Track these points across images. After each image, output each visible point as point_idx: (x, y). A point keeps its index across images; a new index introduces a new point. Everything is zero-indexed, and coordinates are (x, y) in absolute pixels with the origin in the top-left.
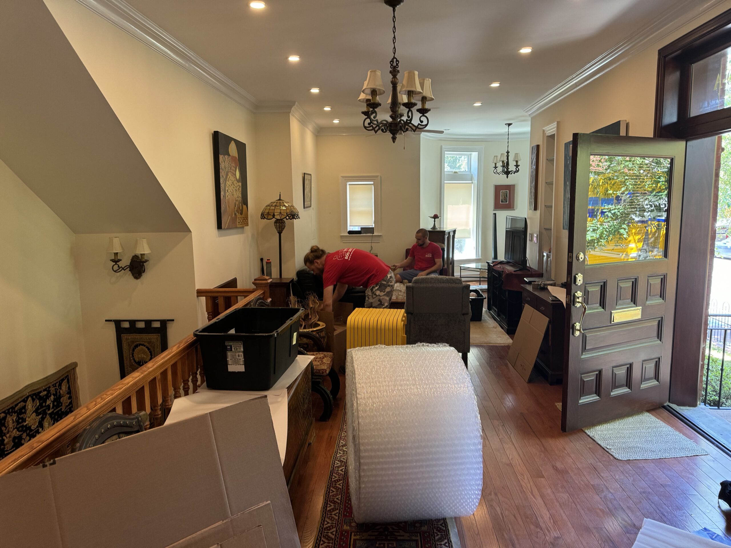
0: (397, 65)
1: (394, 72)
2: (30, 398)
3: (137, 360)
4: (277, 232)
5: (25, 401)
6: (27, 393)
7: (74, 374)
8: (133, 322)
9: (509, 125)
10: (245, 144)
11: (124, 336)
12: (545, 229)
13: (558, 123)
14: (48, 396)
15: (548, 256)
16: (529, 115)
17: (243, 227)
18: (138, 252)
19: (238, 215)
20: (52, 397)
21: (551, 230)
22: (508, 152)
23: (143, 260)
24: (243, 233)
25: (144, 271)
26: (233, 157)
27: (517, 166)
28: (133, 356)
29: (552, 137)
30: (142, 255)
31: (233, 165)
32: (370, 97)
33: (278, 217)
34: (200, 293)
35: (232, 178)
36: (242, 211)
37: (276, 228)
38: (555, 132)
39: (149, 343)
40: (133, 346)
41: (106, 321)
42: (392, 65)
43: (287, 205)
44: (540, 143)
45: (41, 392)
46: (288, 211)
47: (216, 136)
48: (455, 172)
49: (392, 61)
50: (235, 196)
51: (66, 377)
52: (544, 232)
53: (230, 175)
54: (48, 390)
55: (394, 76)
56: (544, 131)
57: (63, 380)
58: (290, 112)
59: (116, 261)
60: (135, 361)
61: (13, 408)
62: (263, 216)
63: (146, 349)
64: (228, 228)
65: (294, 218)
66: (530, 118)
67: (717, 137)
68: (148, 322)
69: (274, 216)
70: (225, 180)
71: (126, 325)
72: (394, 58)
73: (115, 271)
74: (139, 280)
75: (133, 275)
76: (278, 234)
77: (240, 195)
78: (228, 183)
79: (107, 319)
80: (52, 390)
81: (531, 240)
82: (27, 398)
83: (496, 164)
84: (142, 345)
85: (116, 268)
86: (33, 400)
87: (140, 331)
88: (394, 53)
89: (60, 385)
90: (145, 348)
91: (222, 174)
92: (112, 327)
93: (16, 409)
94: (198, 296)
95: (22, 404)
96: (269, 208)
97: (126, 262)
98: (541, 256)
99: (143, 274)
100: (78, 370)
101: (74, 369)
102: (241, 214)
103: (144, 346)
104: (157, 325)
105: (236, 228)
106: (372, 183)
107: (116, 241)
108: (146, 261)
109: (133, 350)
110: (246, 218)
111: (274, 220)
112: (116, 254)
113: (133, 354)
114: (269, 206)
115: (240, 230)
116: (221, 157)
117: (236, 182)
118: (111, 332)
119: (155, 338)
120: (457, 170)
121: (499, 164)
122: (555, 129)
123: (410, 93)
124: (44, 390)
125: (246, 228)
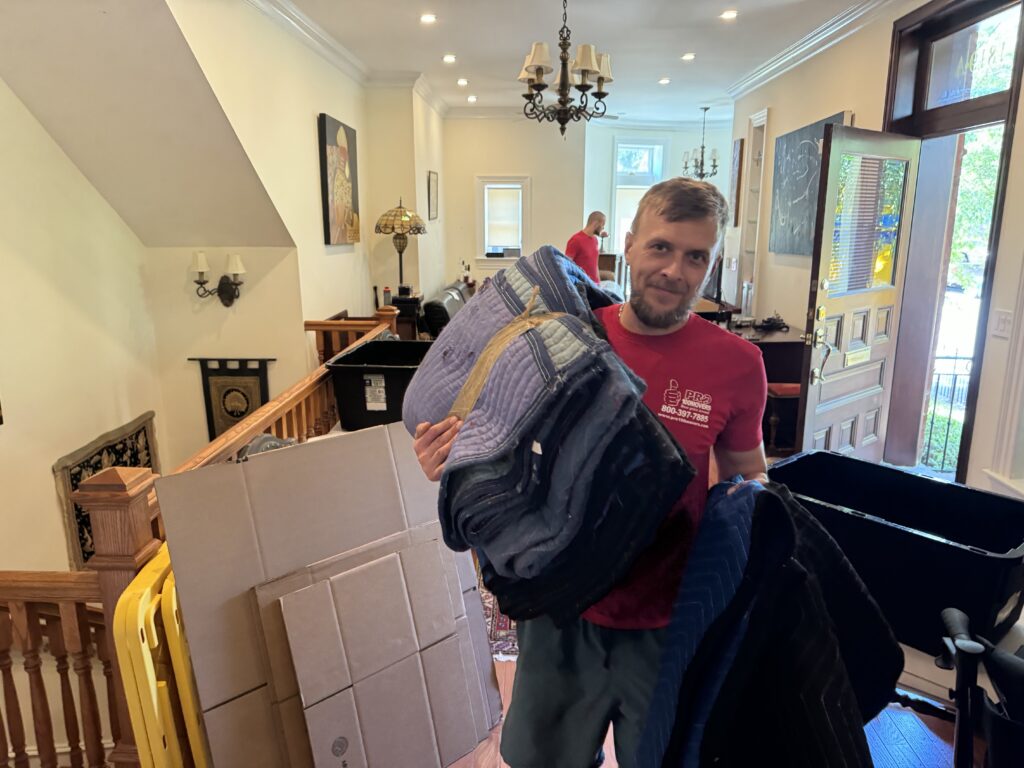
0: (568, 35)
1: (564, 45)
2: (105, 452)
3: (230, 409)
4: (396, 251)
5: (100, 453)
6: (101, 444)
7: (152, 425)
8: (223, 362)
9: (706, 109)
10: (354, 131)
11: (213, 380)
12: (748, 252)
13: (769, 110)
14: (124, 450)
15: (749, 288)
16: (733, 97)
17: (352, 244)
18: (230, 272)
19: (349, 227)
20: (129, 452)
21: (754, 253)
22: (703, 147)
23: (237, 282)
24: (352, 251)
25: (238, 297)
26: (342, 149)
27: (715, 166)
28: (224, 404)
29: (761, 128)
30: (235, 275)
31: (342, 159)
32: (534, 76)
33: (399, 231)
34: (309, 326)
35: (341, 177)
36: (352, 221)
37: (396, 246)
38: (764, 123)
39: (245, 388)
40: (224, 391)
41: (189, 359)
42: (561, 36)
43: (410, 215)
44: (745, 137)
45: (116, 445)
46: (412, 223)
47: (322, 119)
48: (632, 174)
49: (562, 31)
50: (345, 201)
51: (144, 428)
52: (745, 255)
53: (338, 171)
54: (123, 442)
55: (564, 50)
56: (750, 120)
57: (139, 432)
58: (412, 87)
59: (201, 283)
60: (227, 411)
61: (88, 461)
62: (378, 229)
63: (242, 397)
64: (338, 244)
65: (419, 232)
66: (733, 101)
67: (958, 135)
68: (243, 362)
69: (393, 229)
70: (333, 180)
71: (214, 365)
72: (565, 27)
73: (201, 296)
74: (230, 308)
75: (222, 301)
76: (398, 255)
77: (350, 201)
78: (337, 183)
79: (190, 357)
80: (129, 443)
81: (729, 266)
82: (103, 450)
83: (686, 163)
84: (236, 390)
85: (201, 291)
86: (109, 453)
87: (233, 373)
88: (565, 21)
89: (137, 438)
90: (239, 394)
91: (330, 171)
92: (197, 368)
93: (92, 462)
94: (306, 330)
95: (97, 458)
96: (385, 218)
97: (213, 284)
98: (740, 287)
99: (235, 300)
100: (155, 420)
101: (151, 419)
102: (352, 225)
103: (239, 391)
104: (254, 365)
105: (346, 244)
106: (519, 186)
107: (202, 258)
108: (241, 283)
109: (225, 397)
110: (357, 232)
111: (393, 234)
112: (201, 274)
113: (224, 402)
114: (386, 215)
115: (349, 247)
116: (328, 148)
117: (345, 182)
118: (195, 374)
119: (252, 382)
120: (634, 171)
121: (692, 164)
122: (765, 118)
123: (584, 73)
124: (121, 443)
125: (356, 244)
